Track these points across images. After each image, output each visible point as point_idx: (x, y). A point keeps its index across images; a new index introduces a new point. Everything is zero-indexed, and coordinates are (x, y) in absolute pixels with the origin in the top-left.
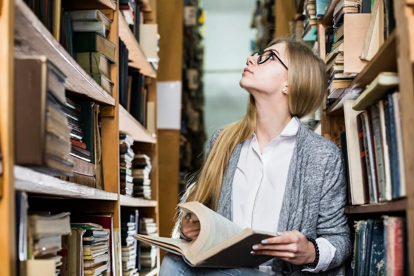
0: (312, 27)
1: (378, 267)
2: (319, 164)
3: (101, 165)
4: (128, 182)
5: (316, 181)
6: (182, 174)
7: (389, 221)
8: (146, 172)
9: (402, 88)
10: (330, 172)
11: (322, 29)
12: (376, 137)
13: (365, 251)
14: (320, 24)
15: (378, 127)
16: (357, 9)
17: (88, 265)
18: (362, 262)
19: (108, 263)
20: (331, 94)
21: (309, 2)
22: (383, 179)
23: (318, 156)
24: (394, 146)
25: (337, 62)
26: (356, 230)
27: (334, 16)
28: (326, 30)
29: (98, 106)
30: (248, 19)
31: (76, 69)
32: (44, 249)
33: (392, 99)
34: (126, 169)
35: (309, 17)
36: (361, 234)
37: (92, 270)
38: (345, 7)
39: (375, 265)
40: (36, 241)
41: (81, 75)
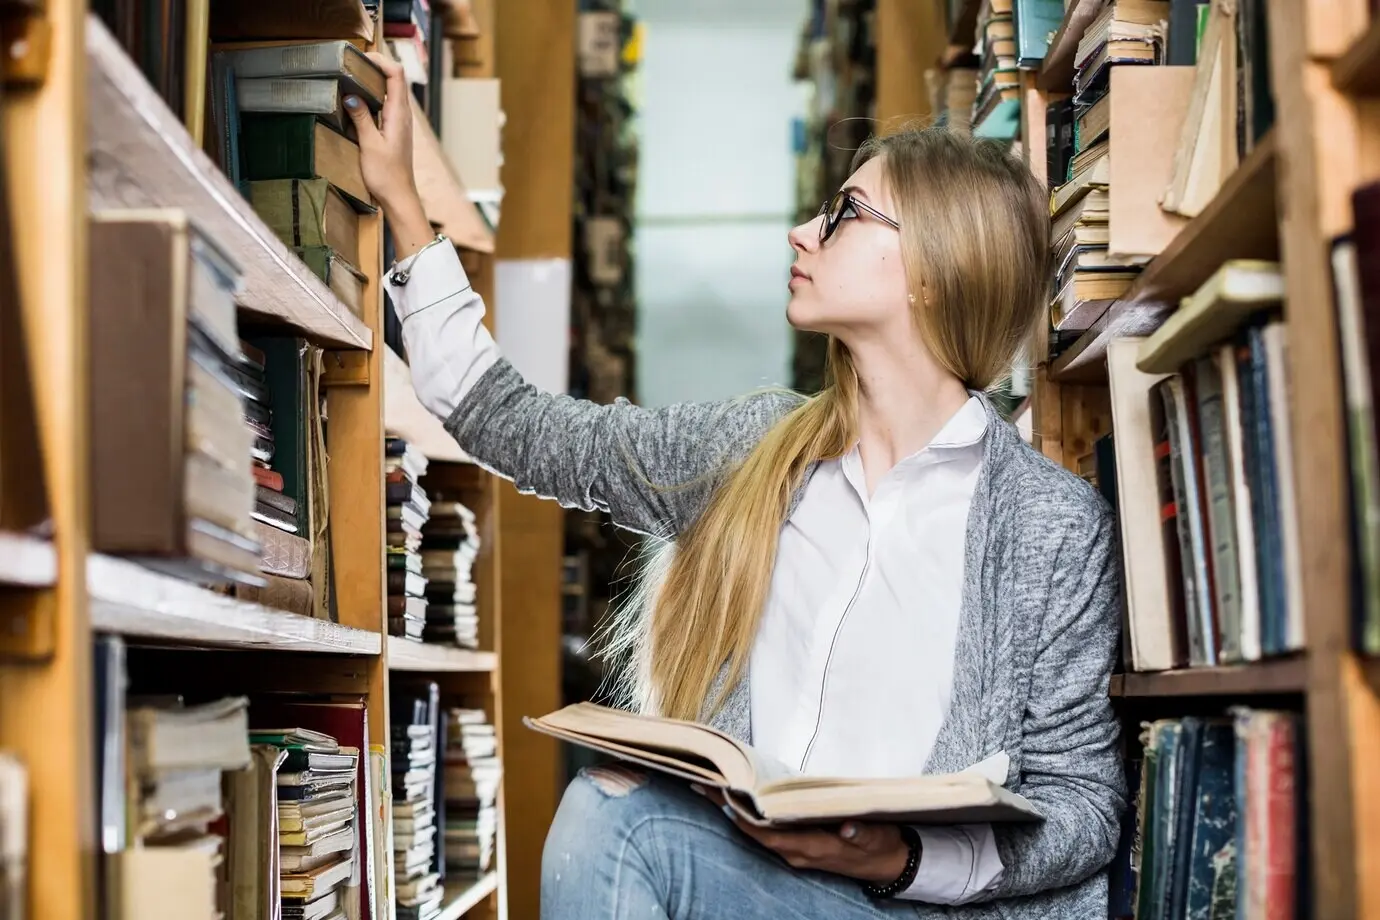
0: (1005, 96)
1: (1215, 866)
2: (1035, 548)
3: (327, 541)
4: (413, 595)
5: (1026, 600)
6: (572, 562)
7: (1251, 722)
8: (463, 559)
9: (1294, 310)
10: (1070, 577)
11: (1036, 104)
12: (1211, 460)
13: (1177, 817)
14: (1031, 87)
15: (1217, 428)
16: (1152, 48)
17: (293, 863)
18: (1166, 851)
19: (353, 854)
20: (1067, 317)
21: (993, 17)
22: (1233, 591)
23: (1036, 522)
24: (1266, 490)
25: (1086, 215)
26: (1146, 749)
27: (1075, 67)
28: (1050, 107)
29: (320, 352)
30: (784, 47)
31: (257, 238)
32: (171, 815)
33: (1262, 344)
34: (406, 553)
35: (995, 64)
36: (1162, 764)
37: (306, 878)
38: (1113, 42)
39: (1204, 862)
40: (148, 790)
41: (271, 257)
